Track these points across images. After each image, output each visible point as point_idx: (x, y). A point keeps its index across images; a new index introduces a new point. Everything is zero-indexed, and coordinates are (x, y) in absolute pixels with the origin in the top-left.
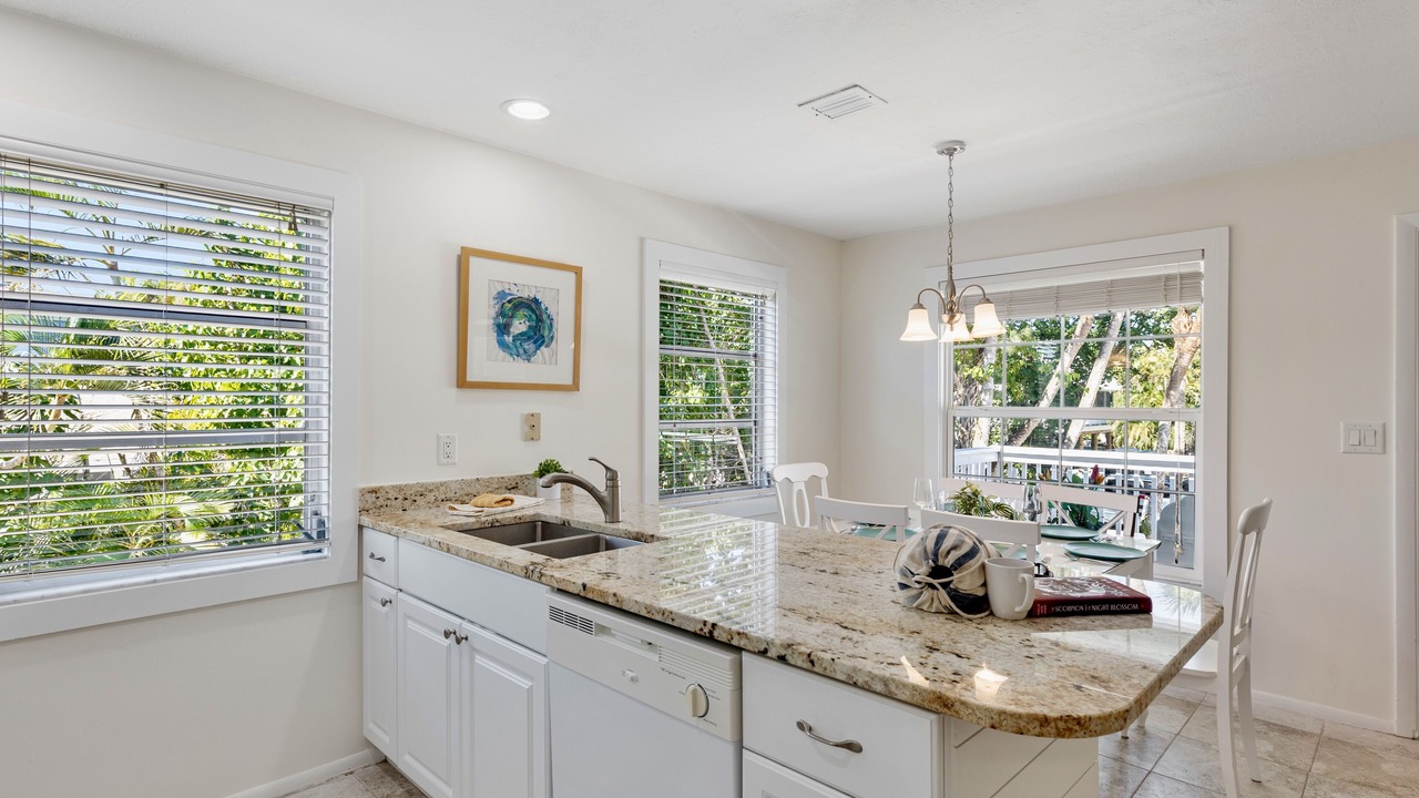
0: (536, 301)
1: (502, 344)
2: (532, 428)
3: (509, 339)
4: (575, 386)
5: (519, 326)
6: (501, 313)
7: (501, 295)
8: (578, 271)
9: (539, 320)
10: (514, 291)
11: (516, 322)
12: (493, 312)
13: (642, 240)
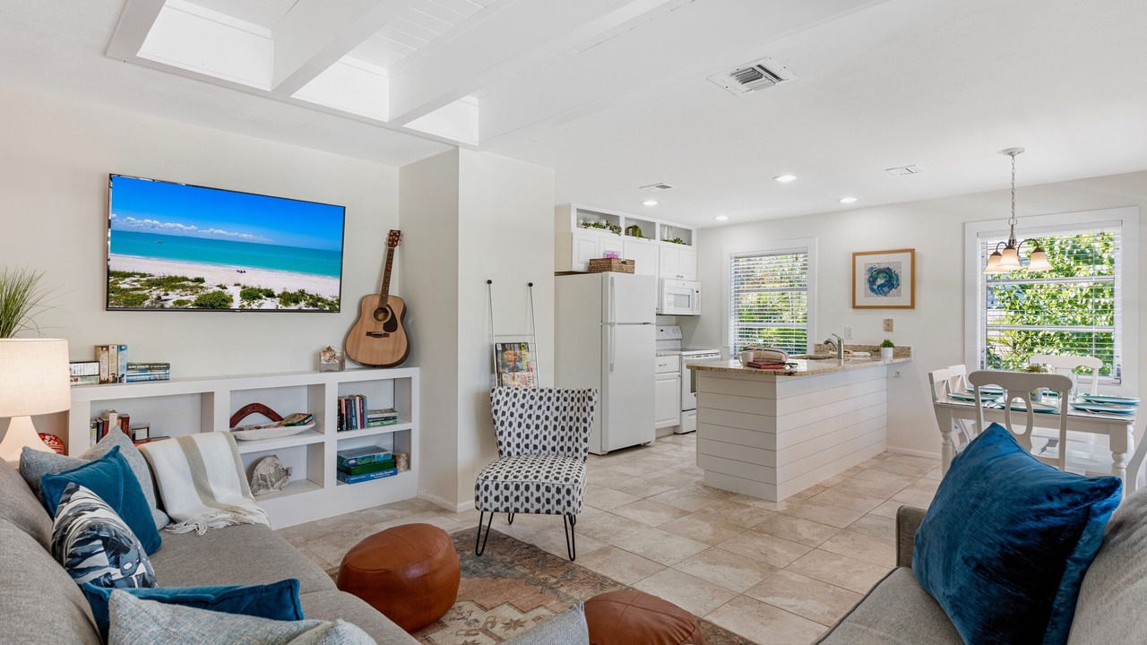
0: (888, 269)
1: (873, 290)
2: (889, 325)
3: (875, 287)
4: (912, 306)
5: (880, 281)
6: (871, 276)
7: (871, 269)
8: (912, 251)
9: (891, 277)
10: (877, 266)
11: (879, 280)
12: (867, 277)
13: (964, 224)
